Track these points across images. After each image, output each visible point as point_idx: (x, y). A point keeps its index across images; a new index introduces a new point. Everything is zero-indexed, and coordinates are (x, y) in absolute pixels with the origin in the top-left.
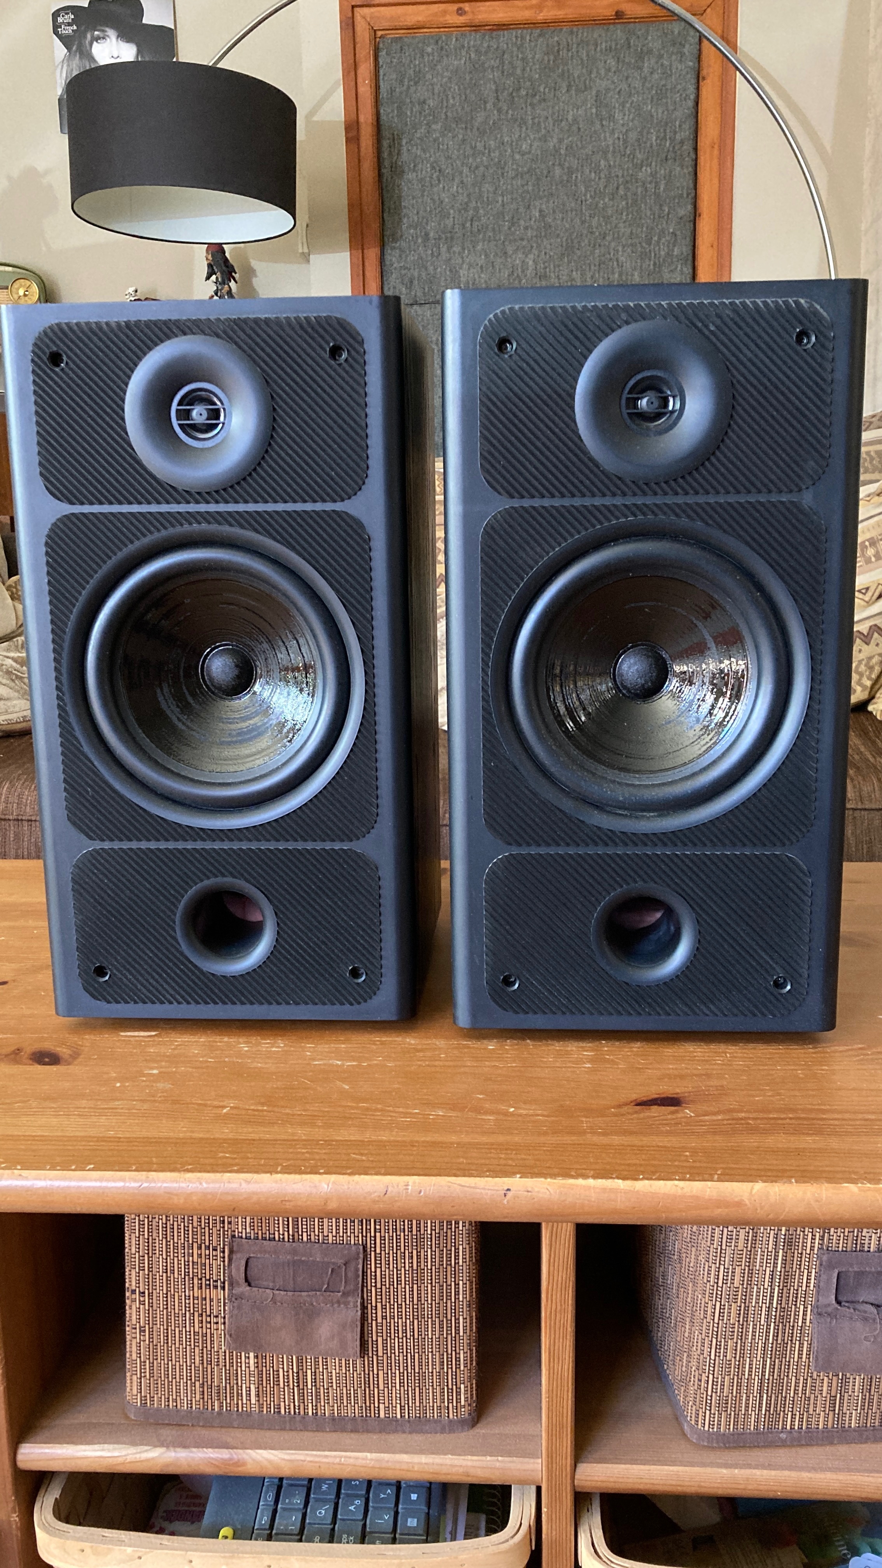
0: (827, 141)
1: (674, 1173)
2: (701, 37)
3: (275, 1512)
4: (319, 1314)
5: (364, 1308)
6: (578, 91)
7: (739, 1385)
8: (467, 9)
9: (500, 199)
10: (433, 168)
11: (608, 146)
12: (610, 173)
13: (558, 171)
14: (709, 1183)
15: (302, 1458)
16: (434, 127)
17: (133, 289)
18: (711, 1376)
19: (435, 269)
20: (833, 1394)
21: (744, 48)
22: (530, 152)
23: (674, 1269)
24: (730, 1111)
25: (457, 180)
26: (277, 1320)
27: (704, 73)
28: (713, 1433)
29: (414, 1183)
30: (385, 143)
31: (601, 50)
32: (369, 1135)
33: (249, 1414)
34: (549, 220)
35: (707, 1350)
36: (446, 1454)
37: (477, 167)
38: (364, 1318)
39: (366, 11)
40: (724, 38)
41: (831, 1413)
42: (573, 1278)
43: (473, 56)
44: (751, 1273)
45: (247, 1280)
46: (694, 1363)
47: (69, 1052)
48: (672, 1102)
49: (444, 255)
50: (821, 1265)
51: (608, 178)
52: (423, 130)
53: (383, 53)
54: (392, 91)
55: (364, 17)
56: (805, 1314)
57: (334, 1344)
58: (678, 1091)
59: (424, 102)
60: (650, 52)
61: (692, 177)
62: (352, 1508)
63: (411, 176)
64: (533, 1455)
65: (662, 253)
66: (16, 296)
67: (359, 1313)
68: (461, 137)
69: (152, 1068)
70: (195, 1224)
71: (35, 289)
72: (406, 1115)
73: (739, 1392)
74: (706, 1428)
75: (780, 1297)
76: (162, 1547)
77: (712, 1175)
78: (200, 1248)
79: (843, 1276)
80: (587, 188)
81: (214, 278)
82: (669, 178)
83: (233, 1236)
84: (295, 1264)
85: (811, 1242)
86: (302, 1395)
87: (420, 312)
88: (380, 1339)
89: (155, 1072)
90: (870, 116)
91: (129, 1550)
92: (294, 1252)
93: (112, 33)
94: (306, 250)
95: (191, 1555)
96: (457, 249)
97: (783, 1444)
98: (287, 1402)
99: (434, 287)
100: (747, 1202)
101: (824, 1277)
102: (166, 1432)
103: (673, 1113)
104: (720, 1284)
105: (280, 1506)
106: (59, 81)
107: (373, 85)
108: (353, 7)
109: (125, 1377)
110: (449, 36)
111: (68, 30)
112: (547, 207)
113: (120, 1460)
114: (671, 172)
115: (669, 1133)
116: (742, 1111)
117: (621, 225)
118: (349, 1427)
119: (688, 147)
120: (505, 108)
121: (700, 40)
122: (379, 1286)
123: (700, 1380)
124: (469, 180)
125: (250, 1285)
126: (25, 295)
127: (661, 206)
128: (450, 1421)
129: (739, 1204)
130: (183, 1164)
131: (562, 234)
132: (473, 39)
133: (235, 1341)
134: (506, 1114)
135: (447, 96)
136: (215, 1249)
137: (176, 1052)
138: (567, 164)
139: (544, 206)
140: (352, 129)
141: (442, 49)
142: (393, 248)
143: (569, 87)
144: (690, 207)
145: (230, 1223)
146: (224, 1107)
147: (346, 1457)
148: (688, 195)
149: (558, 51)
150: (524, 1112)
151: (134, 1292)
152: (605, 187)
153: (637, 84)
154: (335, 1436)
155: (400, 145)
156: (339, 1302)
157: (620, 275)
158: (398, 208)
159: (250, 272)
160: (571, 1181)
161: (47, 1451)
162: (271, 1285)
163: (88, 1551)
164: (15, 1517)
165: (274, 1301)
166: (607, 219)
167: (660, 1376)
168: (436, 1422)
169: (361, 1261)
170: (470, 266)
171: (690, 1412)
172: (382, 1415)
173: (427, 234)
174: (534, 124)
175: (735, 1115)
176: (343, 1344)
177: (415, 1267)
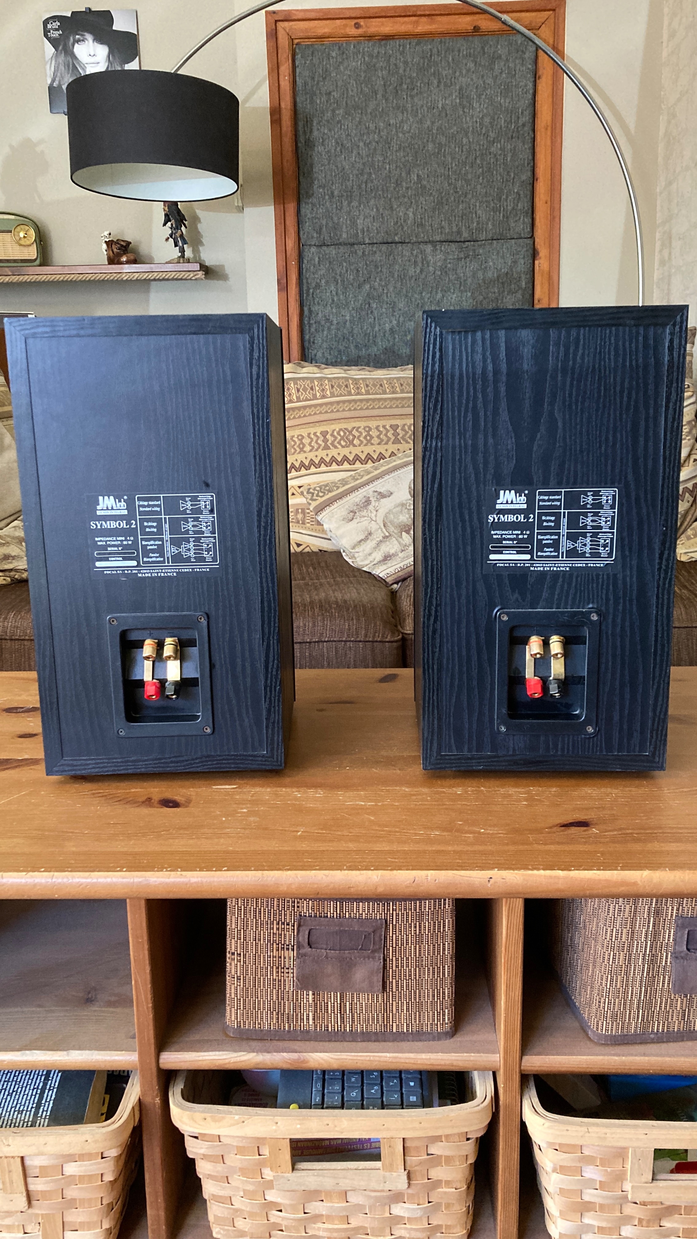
0: (632, 126)
1: (593, 866)
2: (538, 47)
3: (323, 1095)
4: (355, 965)
5: (385, 960)
6: (446, 85)
7: (625, 1004)
8: (362, 24)
9: (388, 167)
10: (337, 143)
11: (468, 128)
12: (470, 147)
13: (430, 146)
14: (615, 872)
15: (345, 1057)
16: (337, 112)
17: (108, 232)
18: (607, 999)
19: (339, 219)
20: (684, 1009)
21: (569, 55)
22: (409, 132)
23: (580, 933)
24: (621, 829)
25: (355, 152)
26: (329, 969)
27: (540, 72)
28: (609, 1035)
29: (432, 875)
30: (301, 124)
31: (463, 55)
32: (395, 847)
33: (308, 1032)
34: (425, 183)
35: (604, 982)
36: (438, 1053)
37: (370, 143)
38: (385, 967)
39: (286, 24)
40: (555, 48)
41: (682, 1021)
42: (522, 937)
43: (367, 59)
44: (633, 933)
45: (309, 944)
46: (596, 992)
47: (183, 799)
48: (584, 824)
49: (345, 208)
50: (677, 926)
51: (469, 152)
52: (329, 114)
53: (298, 57)
54: (306, 84)
55: (284, 29)
56: (667, 958)
57: (365, 985)
58: (586, 818)
59: (330, 93)
60: (500, 57)
61: (531, 151)
62: (373, 1091)
63: (321, 149)
64: (494, 1052)
65: (509, 208)
66: (18, 238)
67: (382, 963)
68: (358, 119)
69: (242, 809)
70: (275, 909)
71: (32, 233)
72: (416, 834)
73: (625, 1008)
74: (604, 1032)
75: (651, 947)
76: (257, 1114)
77: (617, 867)
78: (278, 924)
79: (691, 933)
80: (453, 159)
81: (169, 224)
82: (514, 151)
83: (301, 915)
84: (341, 933)
85: (671, 911)
86: (342, 1019)
87: (327, 252)
88: (394, 981)
89: (245, 810)
90: (663, 107)
91: (237, 1117)
92: (341, 925)
93: (89, 37)
94: (240, 204)
95: (278, 1119)
96: (355, 204)
97: (653, 1042)
98: (333, 1024)
99: (338, 233)
100: (639, 882)
101: (679, 934)
102: (254, 1044)
103: (585, 831)
104: (613, 940)
105: (326, 1091)
106: (48, 71)
107: (291, 80)
108: (276, 21)
109: (225, 1010)
110: (348, 43)
111: (55, 34)
112: (423, 173)
113: (227, 1061)
114: (515, 147)
115: (585, 843)
116: (628, 829)
117: (479, 187)
118: (373, 1038)
119: (527, 128)
120: (391, 98)
121: (537, 50)
122: (394, 946)
123: (600, 1002)
124: (364, 153)
125: (311, 947)
126: (24, 237)
127: (508, 172)
128: (438, 1033)
129: (635, 884)
130: (284, 866)
131: (434, 193)
132: (367, 46)
133: (301, 984)
134: (479, 833)
135: (347, 90)
136: (288, 924)
137: (254, 798)
138: (438, 141)
139: (420, 172)
140: (275, 112)
141: (343, 53)
142: (307, 203)
143: (439, 82)
144: (529, 174)
145: (298, 907)
146: (298, 831)
147: (374, 1056)
148: (528, 164)
149: (431, 56)
150: (491, 832)
151: (233, 954)
152: (466, 158)
153: (490, 81)
154: (364, 1044)
155: (312, 125)
156: (369, 958)
157: (478, 223)
158: (310, 172)
159: (196, 219)
160: (530, 872)
161: (179, 1056)
162: (325, 946)
163: (209, 1119)
164: (158, 1100)
165: (327, 957)
166: (468, 182)
167: (569, 1004)
168: (429, 1033)
169: (383, 930)
170: (365, 217)
171: (593, 1023)
172: (394, 1030)
173: (332, 193)
174: (412, 110)
175: (624, 832)
176: (371, 984)
177: (418, 933)
